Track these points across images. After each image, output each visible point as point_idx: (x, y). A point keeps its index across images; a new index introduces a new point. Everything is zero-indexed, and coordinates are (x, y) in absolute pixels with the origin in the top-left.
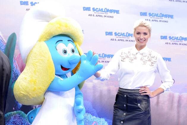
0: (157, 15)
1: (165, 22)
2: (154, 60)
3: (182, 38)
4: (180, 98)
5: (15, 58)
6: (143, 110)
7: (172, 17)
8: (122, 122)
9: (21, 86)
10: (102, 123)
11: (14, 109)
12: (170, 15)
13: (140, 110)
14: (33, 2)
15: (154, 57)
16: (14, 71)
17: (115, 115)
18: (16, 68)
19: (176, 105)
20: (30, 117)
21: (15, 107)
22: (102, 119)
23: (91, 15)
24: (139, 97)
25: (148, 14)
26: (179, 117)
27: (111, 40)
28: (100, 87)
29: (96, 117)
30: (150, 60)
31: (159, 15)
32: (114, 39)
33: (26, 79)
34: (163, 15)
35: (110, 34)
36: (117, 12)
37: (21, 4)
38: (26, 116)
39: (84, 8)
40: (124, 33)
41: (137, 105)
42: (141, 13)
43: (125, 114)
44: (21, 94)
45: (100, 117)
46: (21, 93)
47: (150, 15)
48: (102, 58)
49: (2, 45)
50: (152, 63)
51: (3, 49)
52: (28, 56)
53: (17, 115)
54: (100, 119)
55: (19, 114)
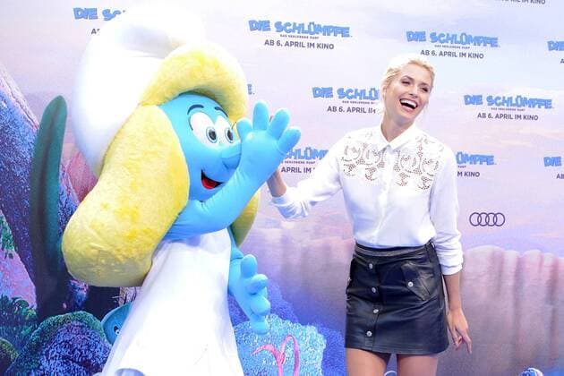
0: (453, 38)
1: (476, 56)
2: (429, 169)
3: (521, 99)
4: (520, 264)
5: (63, 167)
6: (422, 297)
7: (493, 42)
8: (369, 333)
9: (92, 227)
10: (308, 339)
11: (65, 306)
12: (488, 38)
13: (414, 297)
14: (109, 11)
15: (431, 161)
16: (64, 202)
17: (351, 315)
18: (68, 195)
19: (510, 282)
20: (111, 328)
21: (69, 301)
22: (308, 327)
23: (272, 43)
24: (407, 265)
25: (428, 36)
26: (518, 315)
27: (329, 109)
28: (300, 241)
29: (293, 323)
30: (418, 171)
31: (458, 39)
32: (338, 109)
33: (105, 207)
34: (469, 39)
35: (326, 92)
36: (344, 32)
37: (77, 17)
38: (100, 324)
39: (251, 23)
40: (365, 90)
41: (406, 286)
42: (409, 34)
43: (376, 311)
44: (93, 251)
45: (304, 324)
46: (93, 248)
47: (434, 38)
48: (305, 161)
49: (27, 130)
50: (425, 180)
51: (29, 141)
52: (109, 147)
53: (75, 323)
54: (303, 327)
55: (80, 321)
